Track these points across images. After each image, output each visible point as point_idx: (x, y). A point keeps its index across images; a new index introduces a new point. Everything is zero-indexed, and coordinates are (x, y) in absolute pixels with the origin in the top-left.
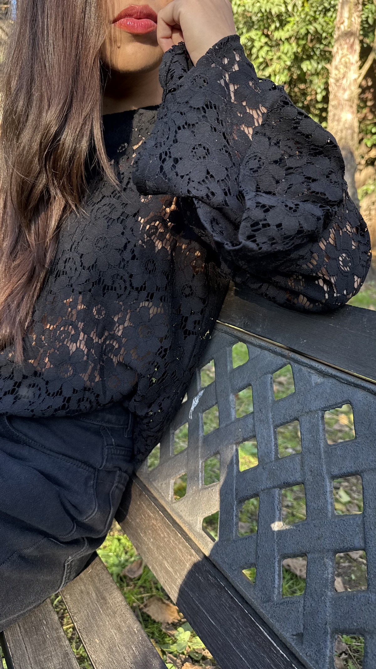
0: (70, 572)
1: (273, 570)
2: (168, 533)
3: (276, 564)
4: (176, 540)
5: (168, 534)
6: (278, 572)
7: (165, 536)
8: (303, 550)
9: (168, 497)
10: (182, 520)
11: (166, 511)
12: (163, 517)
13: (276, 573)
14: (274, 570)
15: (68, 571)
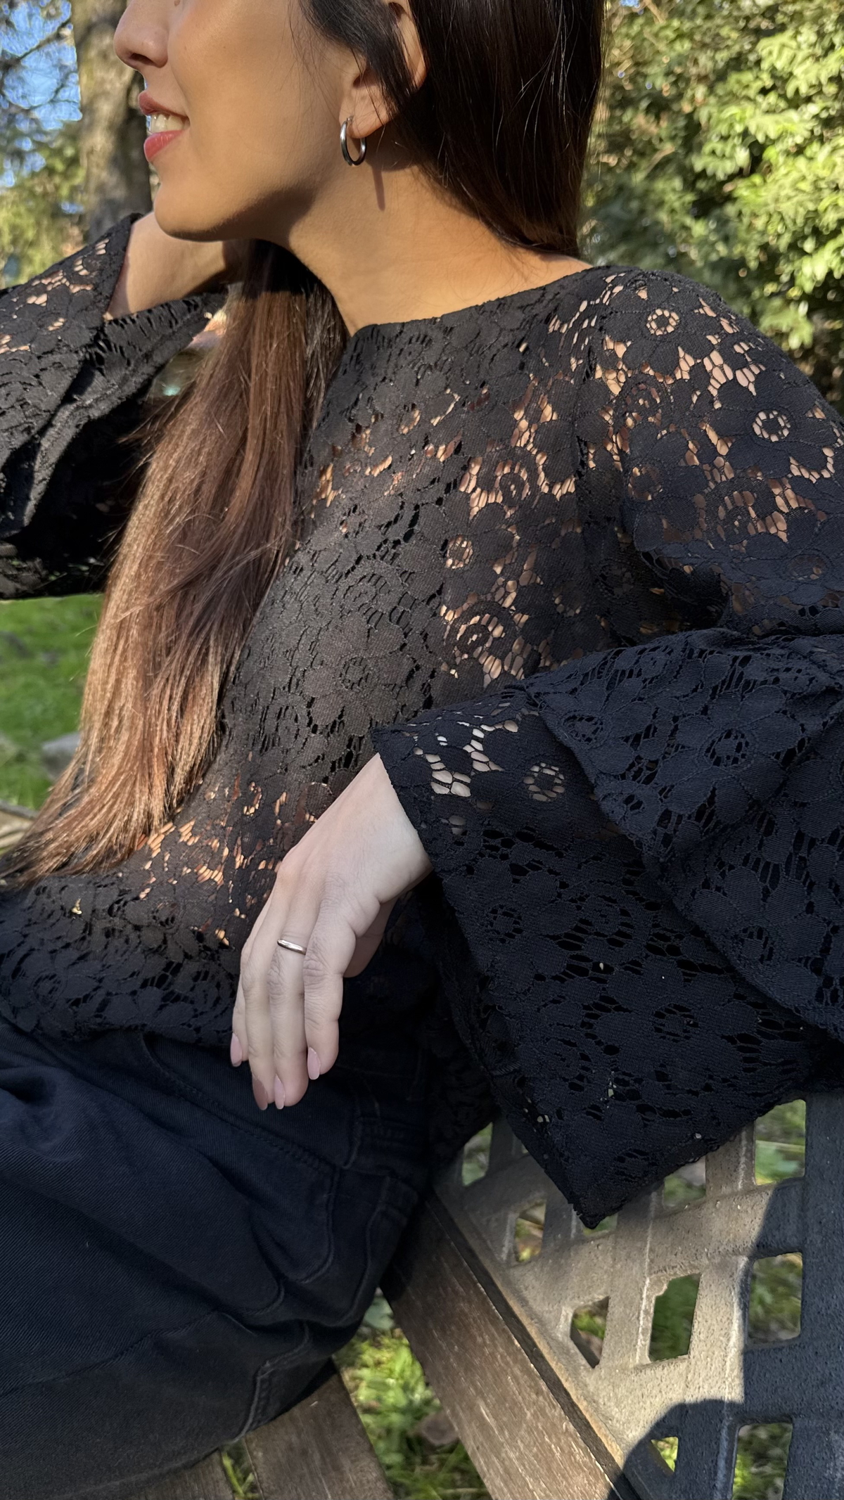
0: (268, 1398)
1: (715, 1447)
2: (493, 1335)
3: (724, 1433)
4: (509, 1354)
5: (493, 1339)
6: (725, 1454)
7: (485, 1342)
8: (787, 1410)
9: (501, 1251)
10: (526, 1308)
11: (493, 1284)
12: (485, 1299)
13: (720, 1455)
14: (718, 1447)
15: (263, 1395)
